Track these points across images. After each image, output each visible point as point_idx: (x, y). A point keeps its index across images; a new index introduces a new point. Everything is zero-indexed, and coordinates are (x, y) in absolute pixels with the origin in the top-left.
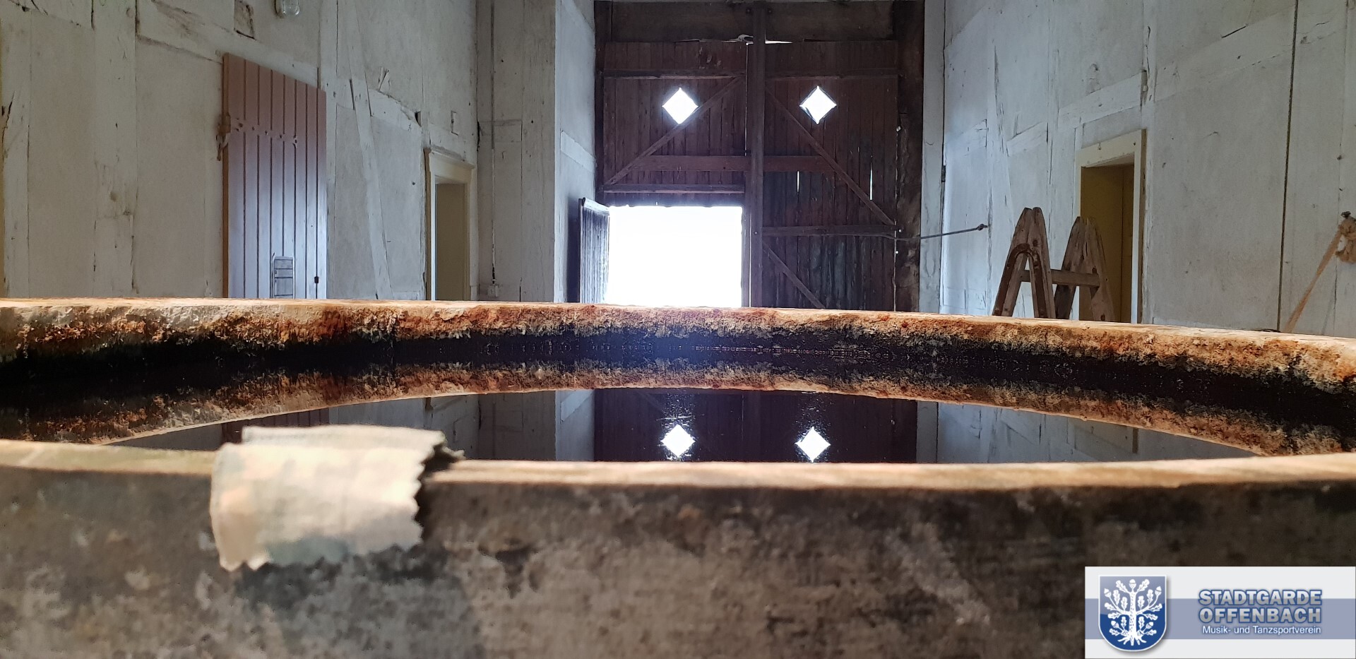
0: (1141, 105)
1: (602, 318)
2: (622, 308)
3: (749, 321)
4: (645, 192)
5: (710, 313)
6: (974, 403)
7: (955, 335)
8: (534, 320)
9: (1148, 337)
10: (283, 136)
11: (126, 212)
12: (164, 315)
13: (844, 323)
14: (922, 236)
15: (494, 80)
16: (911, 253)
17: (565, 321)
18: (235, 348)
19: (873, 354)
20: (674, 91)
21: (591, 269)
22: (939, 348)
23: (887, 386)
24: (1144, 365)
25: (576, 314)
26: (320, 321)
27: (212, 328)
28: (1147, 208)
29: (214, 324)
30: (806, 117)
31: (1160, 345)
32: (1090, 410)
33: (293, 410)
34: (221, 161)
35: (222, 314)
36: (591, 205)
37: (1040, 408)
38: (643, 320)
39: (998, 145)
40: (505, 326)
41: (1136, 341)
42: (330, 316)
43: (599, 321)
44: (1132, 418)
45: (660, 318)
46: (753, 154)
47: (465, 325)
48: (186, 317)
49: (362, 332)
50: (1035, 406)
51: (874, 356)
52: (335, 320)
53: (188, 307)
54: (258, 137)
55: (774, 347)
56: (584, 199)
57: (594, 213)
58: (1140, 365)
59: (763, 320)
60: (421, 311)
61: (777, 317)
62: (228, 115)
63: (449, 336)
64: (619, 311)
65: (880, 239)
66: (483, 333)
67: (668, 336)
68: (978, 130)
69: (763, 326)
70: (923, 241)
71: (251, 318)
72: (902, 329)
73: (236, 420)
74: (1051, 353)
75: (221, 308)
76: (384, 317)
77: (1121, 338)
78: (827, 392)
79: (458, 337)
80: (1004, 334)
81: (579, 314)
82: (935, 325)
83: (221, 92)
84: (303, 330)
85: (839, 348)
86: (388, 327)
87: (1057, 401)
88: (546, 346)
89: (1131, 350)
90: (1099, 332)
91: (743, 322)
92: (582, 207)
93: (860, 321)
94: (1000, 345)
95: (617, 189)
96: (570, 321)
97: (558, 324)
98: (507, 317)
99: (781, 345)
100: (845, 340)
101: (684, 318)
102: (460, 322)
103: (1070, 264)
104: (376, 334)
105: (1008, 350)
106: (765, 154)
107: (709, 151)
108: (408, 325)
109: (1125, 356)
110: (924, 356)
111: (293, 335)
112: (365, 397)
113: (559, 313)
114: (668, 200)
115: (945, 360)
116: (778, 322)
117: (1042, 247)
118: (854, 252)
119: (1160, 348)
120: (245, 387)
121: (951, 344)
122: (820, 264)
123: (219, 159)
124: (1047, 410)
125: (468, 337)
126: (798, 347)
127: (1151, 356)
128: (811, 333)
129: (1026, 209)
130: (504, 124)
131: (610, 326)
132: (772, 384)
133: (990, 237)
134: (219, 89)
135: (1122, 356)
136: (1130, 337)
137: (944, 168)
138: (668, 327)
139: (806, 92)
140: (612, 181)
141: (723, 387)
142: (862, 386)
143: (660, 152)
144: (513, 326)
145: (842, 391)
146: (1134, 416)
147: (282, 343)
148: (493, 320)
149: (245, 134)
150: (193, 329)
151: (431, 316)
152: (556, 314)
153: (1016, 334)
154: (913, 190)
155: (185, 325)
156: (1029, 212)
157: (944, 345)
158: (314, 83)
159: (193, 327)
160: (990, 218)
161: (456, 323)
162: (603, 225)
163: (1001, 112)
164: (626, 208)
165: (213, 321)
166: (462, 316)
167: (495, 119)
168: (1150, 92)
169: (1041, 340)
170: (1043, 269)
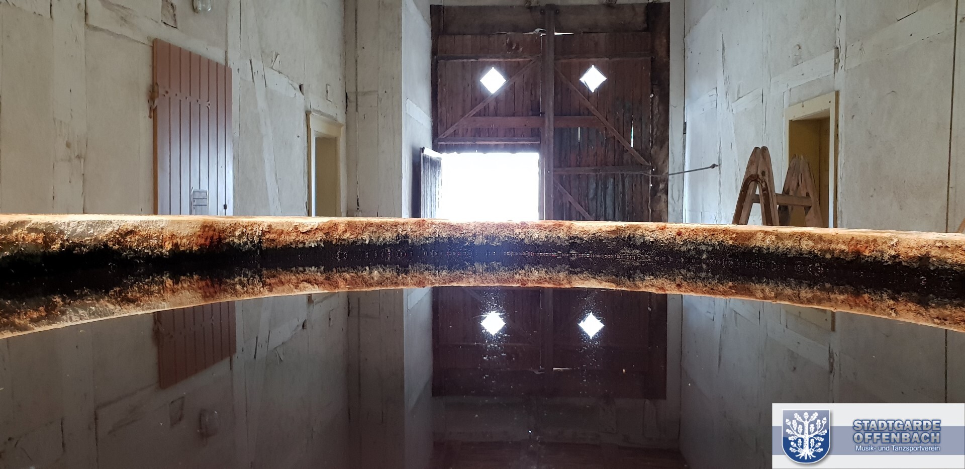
0: (835, 73)
1: (431, 230)
2: (447, 222)
3: (550, 231)
4: (468, 143)
5: (518, 225)
6: (738, 297)
7: (722, 241)
8: (376, 232)
9: (892, 240)
10: (199, 100)
11: (78, 156)
12: (62, 228)
13: (629, 232)
14: (670, 173)
15: (358, 62)
16: (661, 186)
17: (400, 232)
18: (126, 255)
19: (653, 258)
20: (488, 70)
21: (429, 199)
22: (708, 252)
23: (665, 284)
24: (889, 264)
25: (409, 227)
26: (198, 233)
27: (105, 239)
28: (840, 149)
29: (107, 236)
30: (584, 88)
31: (904, 247)
32: (839, 303)
33: (176, 306)
34: (152, 119)
35: (114, 227)
36: (429, 152)
37: (795, 301)
38: (464, 231)
39: (725, 106)
40: (352, 236)
41: (881, 244)
42: (207, 229)
43: (428, 232)
44: (878, 310)
45: (478, 229)
46: (546, 115)
47: (320, 236)
48: (82, 230)
49: (234, 243)
50: (790, 300)
51: (654, 260)
52: (211, 233)
53: (83, 221)
54: (180, 100)
55: (571, 252)
56: (424, 147)
57: (431, 159)
58: (885, 264)
59: (561, 231)
60: (282, 225)
61: (573, 228)
62: (157, 84)
63: (306, 246)
64: (444, 224)
65: (639, 176)
66: (334, 243)
67: (485, 244)
68: (710, 96)
69: (562, 235)
70: (670, 177)
71: (139, 230)
72: (677, 237)
73: (127, 315)
74: (804, 255)
75: (113, 222)
76: (252, 230)
77: (867, 242)
78: (614, 288)
79: (313, 246)
80: (763, 240)
81: (412, 227)
82: (704, 233)
83: (151, 69)
84: (184, 241)
85: (624, 253)
86: (255, 238)
87: (810, 295)
88: (386, 255)
89: (877, 251)
90: (847, 237)
91: (545, 232)
92: (422, 154)
93: (641, 231)
94: (760, 249)
95: (448, 141)
96: (405, 232)
97: (395, 235)
98: (354, 230)
99: (577, 251)
100: (630, 246)
101: (497, 229)
102: (314, 233)
103: (788, 190)
104: (245, 243)
105: (767, 253)
106: (555, 115)
107: (514, 113)
108: (272, 236)
109: (871, 257)
110: (695, 259)
111: (176, 245)
112: (237, 296)
113: (396, 226)
114: (485, 149)
115: (713, 262)
116: (573, 232)
117: (769, 176)
118: (620, 185)
119: (903, 250)
120: (135, 287)
121: (718, 248)
122: (596, 194)
123: (150, 117)
124: (802, 303)
125: (322, 247)
126: (591, 252)
127: (895, 257)
128: (601, 241)
129: (756, 148)
130: (365, 94)
131: (437, 236)
132: (570, 283)
133: (720, 173)
134: (150, 66)
135: (868, 257)
136: (875, 240)
137: (685, 124)
138: (485, 237)
139: (583, 69)
140: (444, 135)
141: (530, 285)
142: (644, 283)
143: (479, 114)
144: (359, 237)
145: (628, 287)
146: (879, 307)
147: (166, 251)
148: (342, 231)
149: (170, 98)
150: (88, 240)
151: (291, 229)
152: (393, 227)
153: (774, 240)
154: (663, 140)
155: (81, 236)
156: (758, 151)
157: (712, 249)
158: (223, 62)
159: (89, 238)
160: (719, 160)
161: (312, 234)
162: (437, 167)
163: (727, 81)
164: (454, 154)
165: (106, 233)
166: (317, 229)
167: (358, 91)
168: (842, 63)
169: (795, 244)
170: (770, 193)
